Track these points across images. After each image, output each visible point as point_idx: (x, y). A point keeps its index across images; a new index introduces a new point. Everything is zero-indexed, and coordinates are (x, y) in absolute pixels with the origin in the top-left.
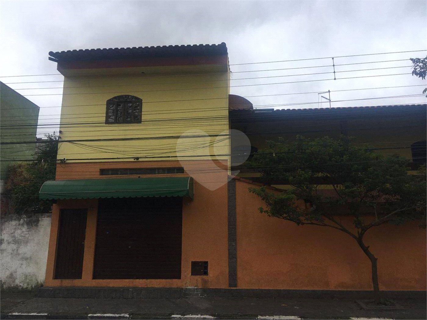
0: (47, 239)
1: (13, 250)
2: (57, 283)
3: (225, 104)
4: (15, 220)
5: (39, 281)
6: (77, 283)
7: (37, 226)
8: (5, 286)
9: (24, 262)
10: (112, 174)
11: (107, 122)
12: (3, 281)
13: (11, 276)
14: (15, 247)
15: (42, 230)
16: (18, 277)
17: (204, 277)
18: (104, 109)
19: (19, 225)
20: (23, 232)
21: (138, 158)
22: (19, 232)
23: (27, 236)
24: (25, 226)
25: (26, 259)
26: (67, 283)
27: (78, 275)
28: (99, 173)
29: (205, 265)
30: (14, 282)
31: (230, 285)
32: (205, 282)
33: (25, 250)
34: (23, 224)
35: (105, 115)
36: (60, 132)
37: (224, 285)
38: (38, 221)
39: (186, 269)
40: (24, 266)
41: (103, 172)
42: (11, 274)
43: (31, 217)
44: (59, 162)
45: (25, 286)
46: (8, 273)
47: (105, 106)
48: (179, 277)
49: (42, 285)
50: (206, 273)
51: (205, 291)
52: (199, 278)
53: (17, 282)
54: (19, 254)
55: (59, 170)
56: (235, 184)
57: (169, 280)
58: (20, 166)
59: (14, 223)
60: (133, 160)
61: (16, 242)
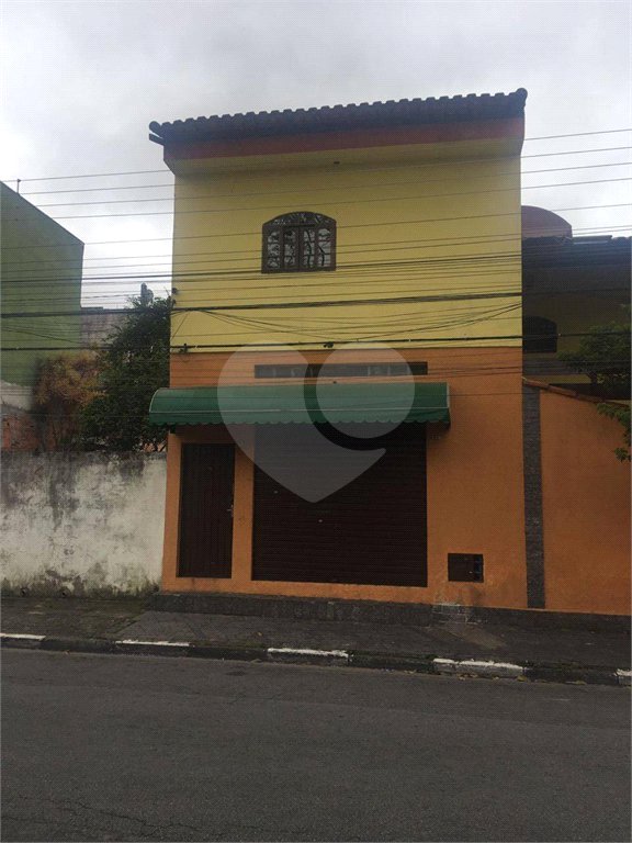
0: (162, 502)
1: (98, 521)
2: (185, 584)
3: (514, 227)
4: (98, 463)
5: (150, 579)
6: (223, 586)
7: (140, 475)
8: (86, 588)
9: (120, 543)
10: (278, 376)
11: (266, 269)
12: (82, 578)
13: (97, 569)
14: (100, 514)
15: (150, 483)
16: (110, 570)
17: (477, 585)
18: (257, 242)
19: (106, 472)
20: (114, 486)
21: (330, 344)
22: (106, 486)
23: (124, 493)
24: (118, 476)
25: (124, 538)
26: (204, 585)
27: (224, 571)
28: (253, 374)
29: (476, 561)
30: (103, 579)
31: (531, 604)
32: (478, 595)
33: (122, 520)
34: (113, 473)
35: (260, 255)
36: (174, 290)
37: (518, 602)
38: (141, 466)
39: (437, 568)
40: (120, 550)
41: (260, 371)
42: (98, 566)
43: (127, 457)
44: (177, 350)
45: (125, 588)
46: (90, 563)
47: (261, 236)
48: (423, 582)
49: (156, 589)
50: (478, 578)
51: (477, 612)
52: (463, 586)
53: (110, 580)
54: (109, 529)
55: (176, 367)
56: (538, 398)
57: (403, 588)
58: (60, 360)
59: (96, 469)
60: (321, 347)
61: (104, 505)
